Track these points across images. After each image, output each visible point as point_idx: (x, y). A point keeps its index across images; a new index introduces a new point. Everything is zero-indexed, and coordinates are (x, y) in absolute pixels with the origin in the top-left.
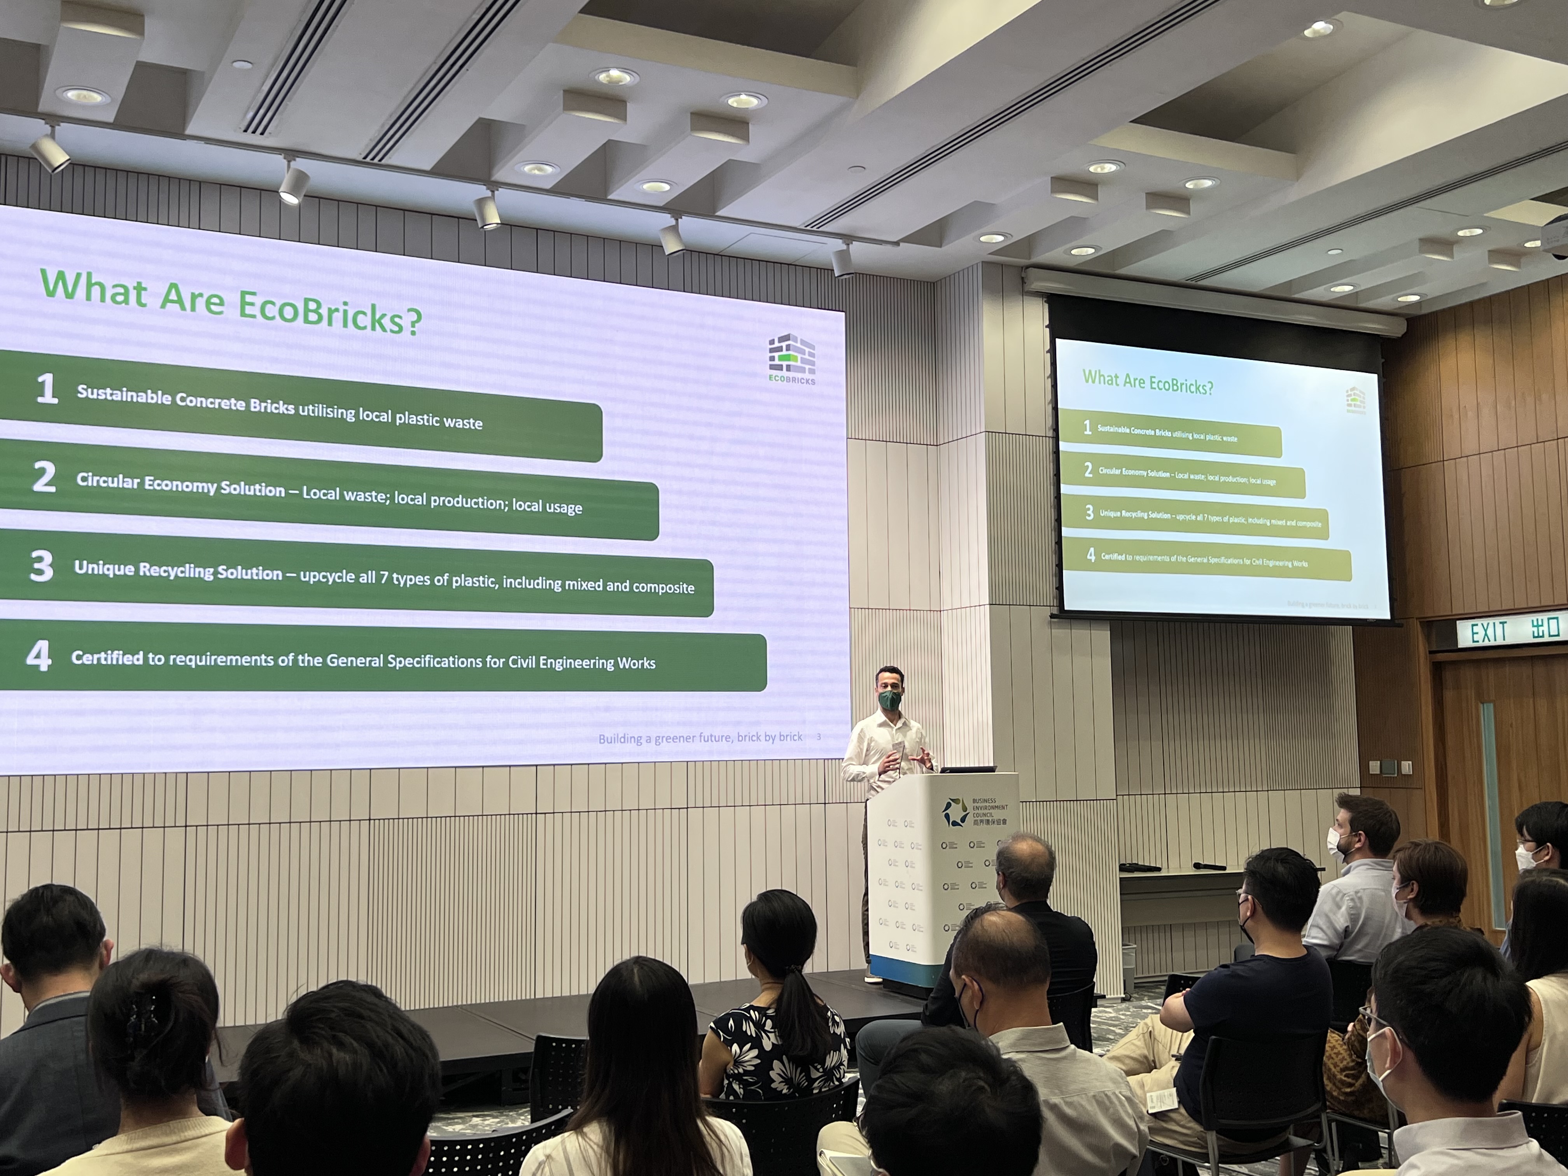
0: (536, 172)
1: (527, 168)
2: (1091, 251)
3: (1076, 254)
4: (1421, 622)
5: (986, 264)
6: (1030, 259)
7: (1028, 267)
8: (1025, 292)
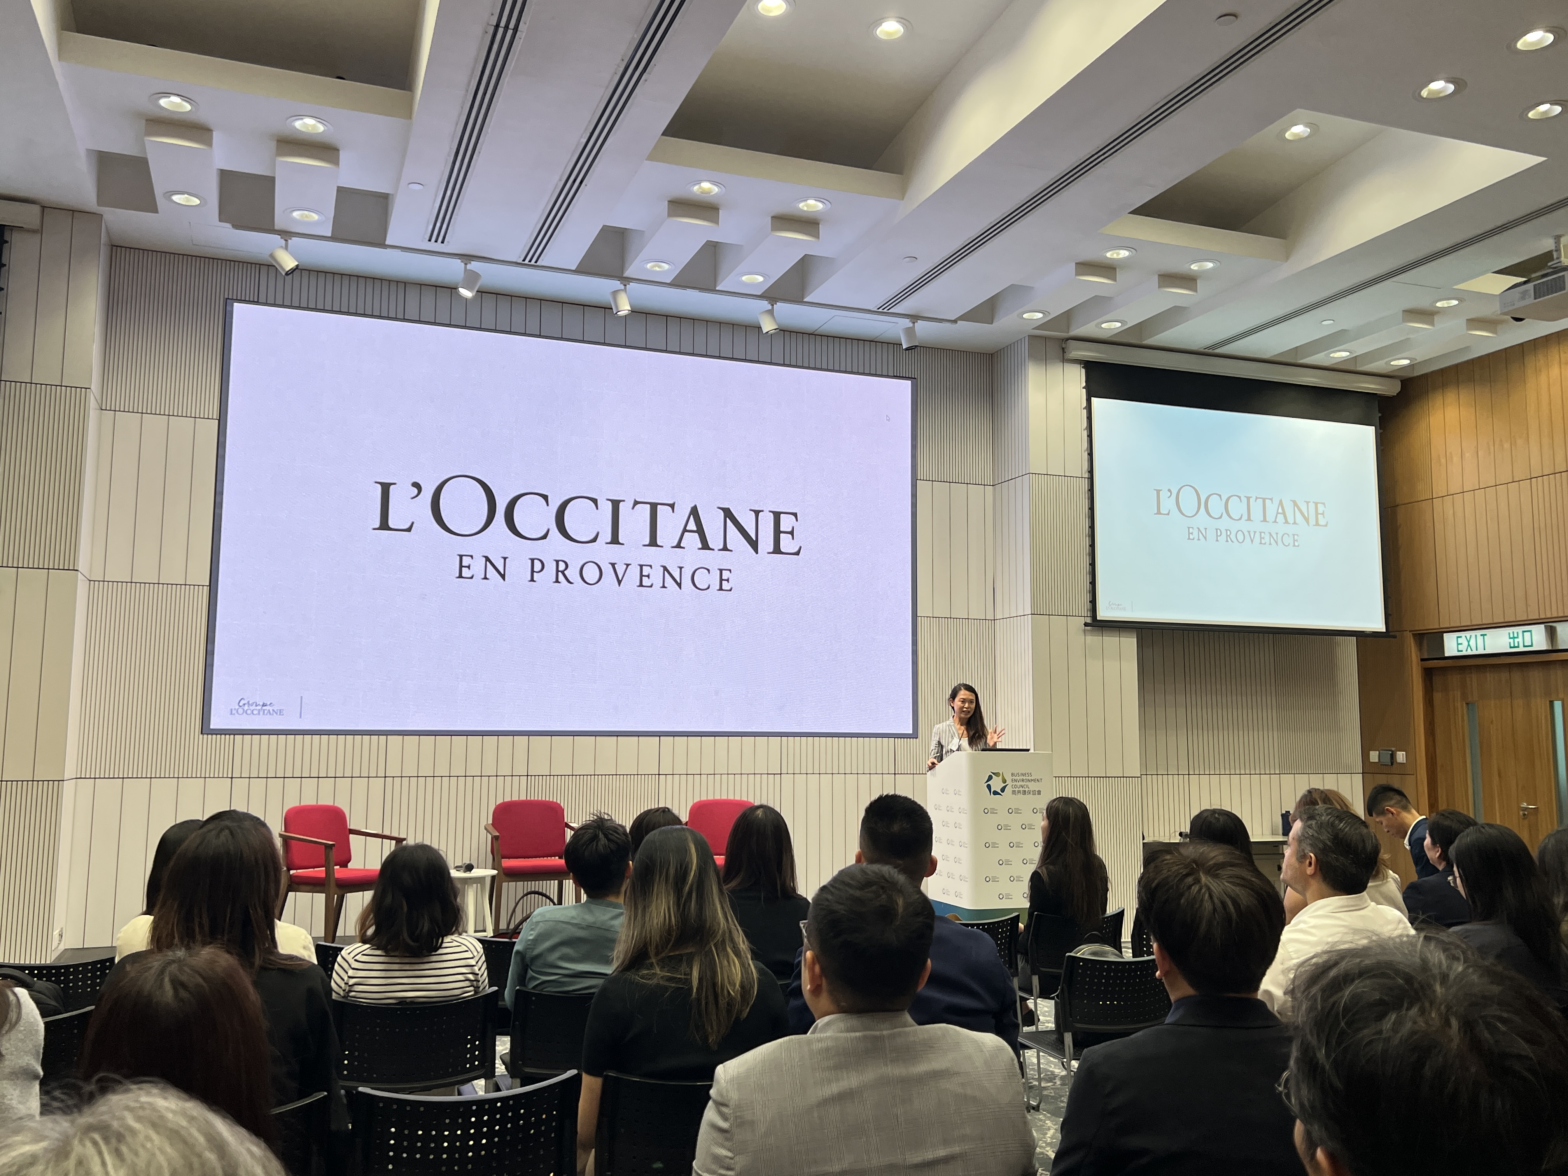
0: (657, 269)
1: (649, 266)
2: (1118, 325)
3: (1107, 327)
4: (1413, 634)
5: (1032, 337)
6: (1068, 333)
7: (1067, 339)
8: (1065, 359)
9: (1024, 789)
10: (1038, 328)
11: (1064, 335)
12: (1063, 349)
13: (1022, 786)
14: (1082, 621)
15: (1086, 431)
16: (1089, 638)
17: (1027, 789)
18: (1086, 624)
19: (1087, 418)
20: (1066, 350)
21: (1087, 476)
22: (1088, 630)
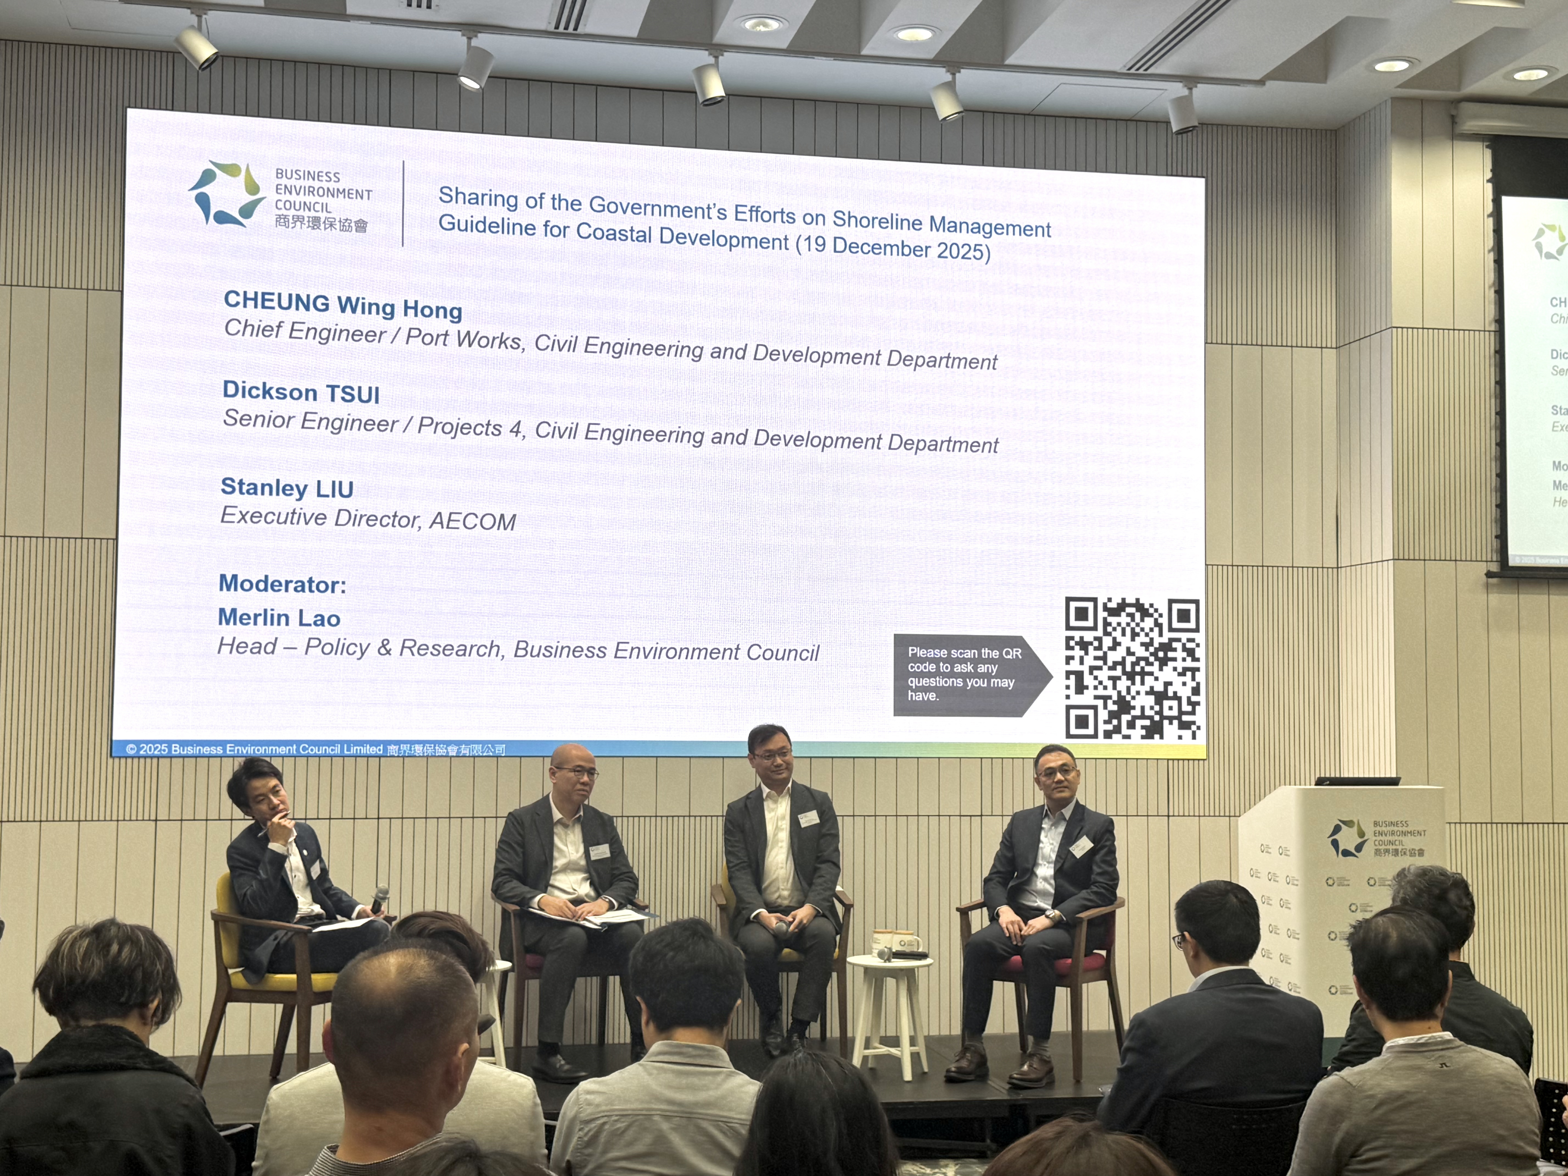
5: (1396, 101)
6: (1459, 90)
8: (1455, 135)
9: (1394, 847)
10: (1403, 85)
11: (1452, 94)
12: (1453, 117)
13: (1392, 843)
14: (1483, 568)
15: (1492, 254)
16: (1495, 599)
17: (1400, 848)
18: (1489, 575)
19: (1494, 231)
20: (1457, 120)
21: (1493, 328)
22: (1493, 585)
